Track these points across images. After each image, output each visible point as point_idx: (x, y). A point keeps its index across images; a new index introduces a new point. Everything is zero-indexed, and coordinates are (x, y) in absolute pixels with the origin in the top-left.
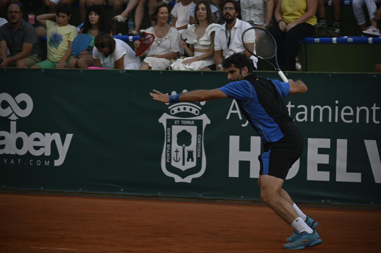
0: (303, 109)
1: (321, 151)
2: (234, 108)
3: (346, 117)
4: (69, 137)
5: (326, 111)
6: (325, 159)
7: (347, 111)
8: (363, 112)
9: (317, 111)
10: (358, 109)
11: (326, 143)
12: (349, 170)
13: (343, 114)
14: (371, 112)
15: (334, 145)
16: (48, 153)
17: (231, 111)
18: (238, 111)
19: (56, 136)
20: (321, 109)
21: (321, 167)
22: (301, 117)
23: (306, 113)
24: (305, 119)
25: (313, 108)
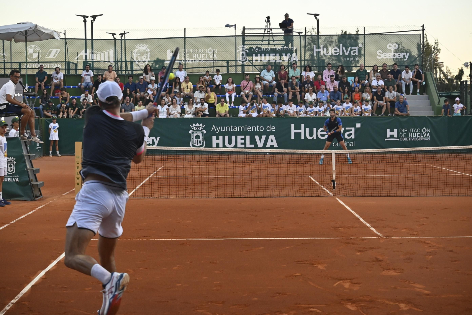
0: (236, 128)
1: (242, 139)
2: (214, 128)
3: (249, 130)
4: (158, 138)
5: (243, 128)
6: (243, 141)
7: (249, 128)
8: (254, 128)
9: (240, 128)
10: (253, 127)
11: (243, 137)
12: (250, 144)
13: (248, 129)
14: (256, 128)
15: (245, 137)
16: (151, 143)
17: (213, 129)
18: (215, 129)
19: (154, 138)
20: (241, 128)
21: (242, 144)
22: (235, 130)
23: (236, 129)
24: (236, 130)
25: (239, 127)
